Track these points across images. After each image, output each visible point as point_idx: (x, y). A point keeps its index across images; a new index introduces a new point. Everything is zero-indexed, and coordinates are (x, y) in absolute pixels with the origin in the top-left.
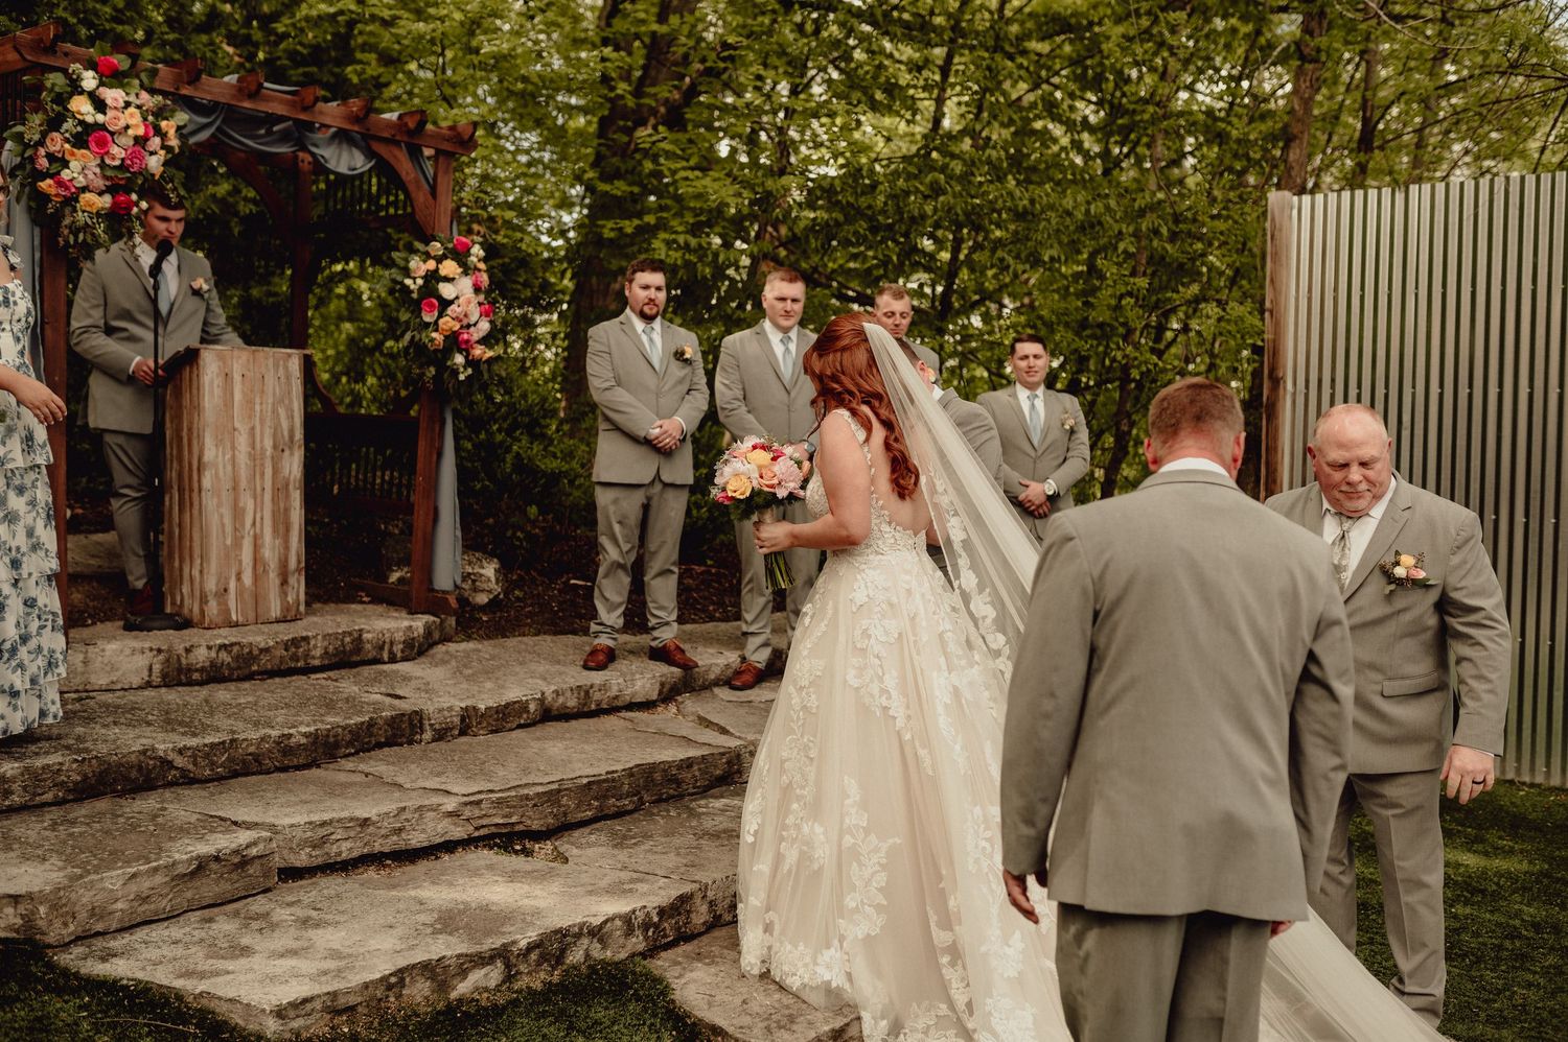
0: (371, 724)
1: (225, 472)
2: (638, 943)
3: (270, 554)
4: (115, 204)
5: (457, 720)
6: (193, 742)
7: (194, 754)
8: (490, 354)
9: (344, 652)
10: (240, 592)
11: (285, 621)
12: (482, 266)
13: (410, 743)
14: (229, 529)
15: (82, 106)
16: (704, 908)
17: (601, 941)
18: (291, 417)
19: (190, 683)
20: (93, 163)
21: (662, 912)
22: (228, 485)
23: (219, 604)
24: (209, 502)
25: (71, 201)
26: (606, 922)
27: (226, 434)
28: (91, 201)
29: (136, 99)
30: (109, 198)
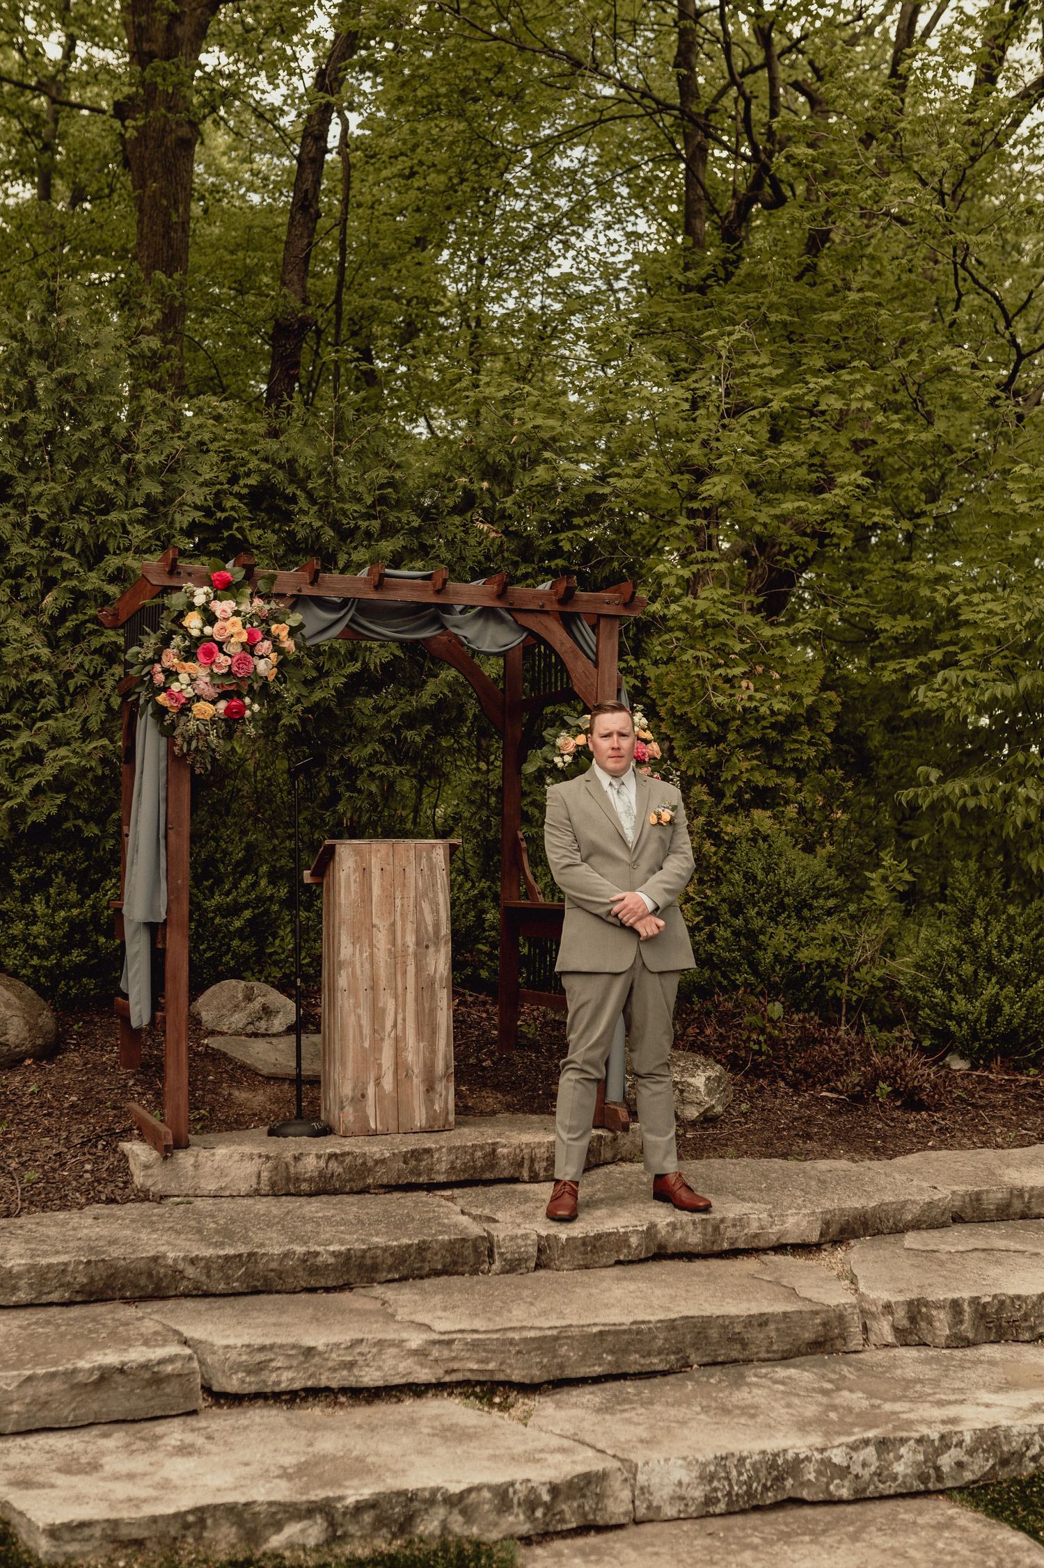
1: (363, 972)
2: (517, 1522)
3: (412, 1057)
4: (228, 710)
5: (533, 1251)
7: (207, 1265)
9: (474, 1168)
10: (380, 1098)
11: (430, 1130)
12: (648, 735)
13: (475, 1272)
14: (367, 1030)
15: (193, 622)
17: (463, 1512)
18: (436, 912)
19: (300, 1194)
20: (202, 673)
21: (554, 1490)
22: (364, 984)
23: (355, 1111)
24: (344, 1002)
25: (185, 709)
26: (470, 1490)
27: (363, 933)
28: (203, 710)
29: (245, 607)
30: (222, 705)
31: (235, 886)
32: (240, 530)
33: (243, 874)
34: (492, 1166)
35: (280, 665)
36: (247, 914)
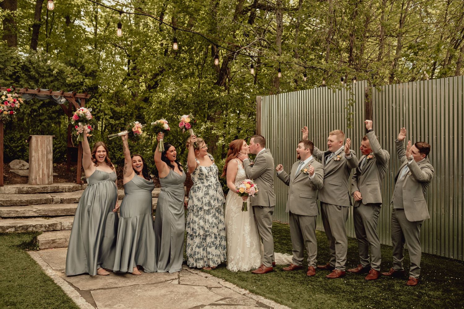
0: (41, 200)
1: (36, 157)
2: (43, 229)
3: (45, 172)
5: (60, 201)
6: (3, 200)
7: (3, 201)
8: (91, 135)
9: (55, 190)
10: (39, 179)
11: (48, 184)
13: (50, 204)
14: (37, 167)
15: (3, 97)
16: (60, 226)
17: (35, 228)
18: (50, 148)
19: (23, 194)
20: (5, 106)
22: (37, 160)
23: (35, 181)
25: (2, 112)
26: (36, 225)
27: (37, 151)
28: (5, 112)
29: (14, 95)
30: (9, 112)
31: (18, 142)
32: (20, 74)
33: (19, 140)
34: (58, 190)
35: (20, 106)
36: (20, 147)
